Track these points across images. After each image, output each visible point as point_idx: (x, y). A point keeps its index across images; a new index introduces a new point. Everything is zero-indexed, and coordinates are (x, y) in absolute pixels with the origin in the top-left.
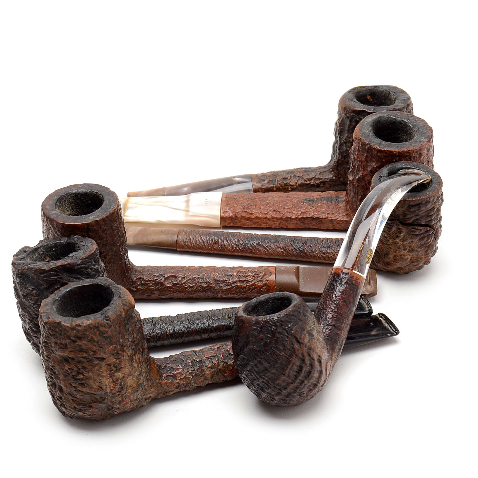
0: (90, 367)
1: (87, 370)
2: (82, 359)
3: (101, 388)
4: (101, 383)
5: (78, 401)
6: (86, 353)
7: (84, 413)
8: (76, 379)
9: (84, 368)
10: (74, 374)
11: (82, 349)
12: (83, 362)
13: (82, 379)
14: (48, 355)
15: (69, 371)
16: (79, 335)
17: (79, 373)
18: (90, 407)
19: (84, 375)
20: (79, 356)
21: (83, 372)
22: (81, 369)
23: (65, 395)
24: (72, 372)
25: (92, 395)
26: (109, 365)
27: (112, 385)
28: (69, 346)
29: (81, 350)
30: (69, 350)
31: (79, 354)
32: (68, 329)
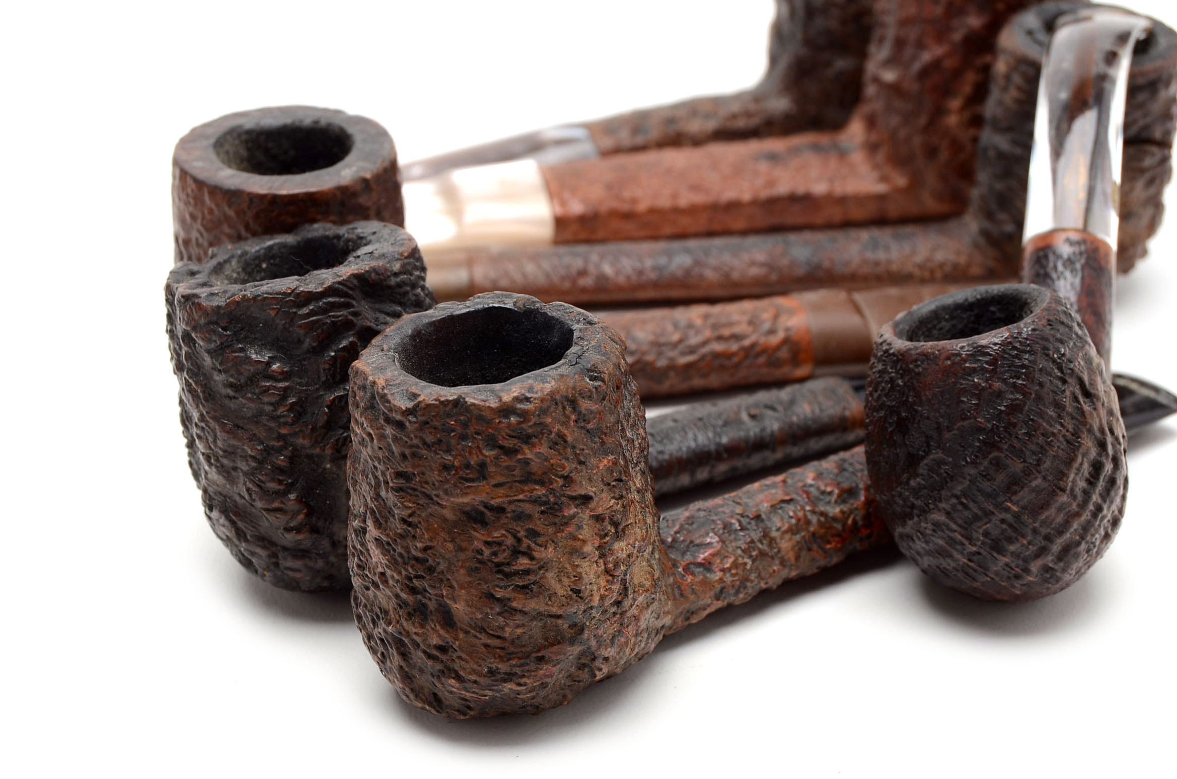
0: (551, 530)
1: (541, 540)
2: (528, 508)
3: (577, 592)
4: (579, 577)
5: (503, 649)
6: (542, 483)
7: (519, 685)
8: (508, 575)
9: (533, 534)
10: (500, 558)
11: (530, 473)
12: (530, 517)
13: (527, 572)
14: (410, 516)
15: (487, 552)
16: (528, 427)
17: (516, 553)
18: (541, 659)
19: (532, 558)
20: (521, 497)
21: (529, 547)
22: (525, 541)
23: (461, 635)
24: (495, 554)
25: (549, 620)
26: (599, 518)
27: (603, 583)
28: (492, 469)
29: (528, 478)
30: (494, 482)
31: (523, 491)
32: (488, 415)
